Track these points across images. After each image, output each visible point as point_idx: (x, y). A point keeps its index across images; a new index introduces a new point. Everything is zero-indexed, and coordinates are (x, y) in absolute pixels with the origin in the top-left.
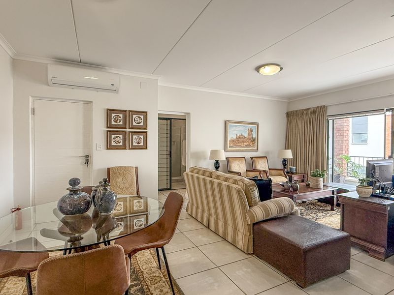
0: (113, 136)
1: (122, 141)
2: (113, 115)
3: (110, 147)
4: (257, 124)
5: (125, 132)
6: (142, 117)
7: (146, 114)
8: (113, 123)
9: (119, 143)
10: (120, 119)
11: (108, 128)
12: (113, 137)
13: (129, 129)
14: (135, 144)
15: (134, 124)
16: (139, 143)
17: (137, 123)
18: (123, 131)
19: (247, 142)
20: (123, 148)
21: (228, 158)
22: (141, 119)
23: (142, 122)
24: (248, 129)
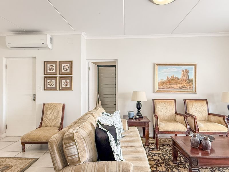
0: (48, 81)
1: (54, 84)
2: (48, 65)
3: (46, 89)
4: (195, 65)
6: (68, 65)
7: (72, 63)
8: (48, 71)
9: (53, 85)
10: (53, 68)
11: (45, 75)
13: (59, 75)
14: (63, 86)
15: (63, 71)
16: (66, 86)
17: (65, 70)
18: (55, 77)
19: (181, 84)
20: (55, 89)
21: (154, 100)
22: (68, 67)
23: (69, 69)
24: (183, 70)
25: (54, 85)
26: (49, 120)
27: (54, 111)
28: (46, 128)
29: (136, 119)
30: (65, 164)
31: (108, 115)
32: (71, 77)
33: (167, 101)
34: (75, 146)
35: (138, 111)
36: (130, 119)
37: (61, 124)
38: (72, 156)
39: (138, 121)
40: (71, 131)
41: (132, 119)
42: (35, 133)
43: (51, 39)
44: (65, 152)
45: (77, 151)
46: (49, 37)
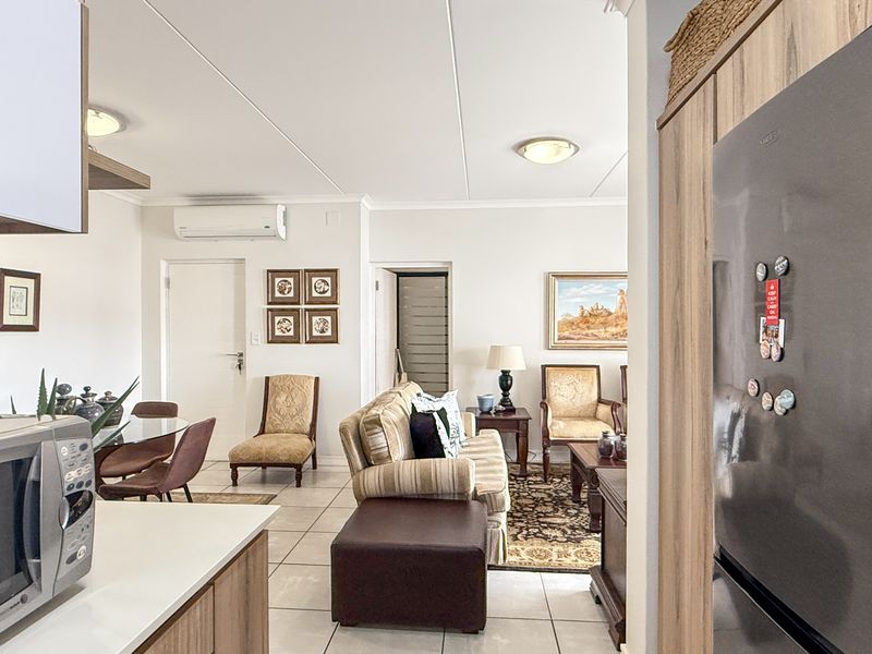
0: (277, 319)
1: (292, 327)
2: (277, 280)
3: (272, 340)
5: (298, 310)
6: (328, 280)
7: (337, 275)
8: (278, 294)
9: (288, 331)
10: (289, 286)
11: (269, 304)
12: (276, 322)
13: (306, 304)
14: (315, 333)
15: (315, 294)
16: (323, 331)
17: (320, 293)
18: (293, 310)
19: (617, 325)
20: (295, 340)
21: (544, 367)
22: (328, 285)
23: (330, 291)
24: (622, 291)
25: (292, 330)
26: (283, 416)
27: (294, 395)
28: (277, 435)
29: (497, 412)
32: (336, 310)
33: (576, 371)
34: (382, 434)
35: (504, 395)
36: (483, 413)
38: (378, 449)
39: (502, 417)
41: (488, 413)
43: (285, 213)
44: (366, 444)
45: (386, 441)
46: (281, 209)
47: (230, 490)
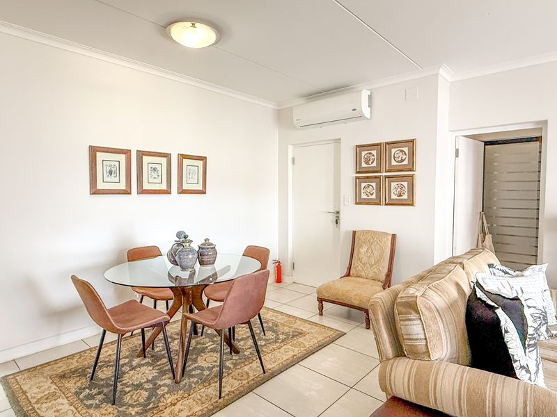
0: (363, 185)
1: (375, 191)
2: (364, 153)
3: (359, 202)
5: (379, 177)
6: (406, 150)
7: (413, 144)
8: (364, 165)
9: (372, 195)
10: (373, 157)
11: (357, 173)
12: (362, 187)
13: (386, 172)
14: (393, 197)
15: (394, 163)
16: (400, 195)
17: (398, 162)
18: (376, 177)
20: (377, 202)
22: (405, 154)
23: (407, 159)
25: (374, 194)
26: (364, 264)
27: (373, 248)
28: (358, 279)
30: (400, 352)
31: (506, 273)
32: (412, 176)
34: (419, 322)
37: (389, 275)
38: (412, 339)
40: (411, 291)
42: (339, 285)
43: (370, 98)
44: (398, 329)
45: (423, 332)
46: (365, 94)
47: (316, 319)
